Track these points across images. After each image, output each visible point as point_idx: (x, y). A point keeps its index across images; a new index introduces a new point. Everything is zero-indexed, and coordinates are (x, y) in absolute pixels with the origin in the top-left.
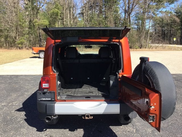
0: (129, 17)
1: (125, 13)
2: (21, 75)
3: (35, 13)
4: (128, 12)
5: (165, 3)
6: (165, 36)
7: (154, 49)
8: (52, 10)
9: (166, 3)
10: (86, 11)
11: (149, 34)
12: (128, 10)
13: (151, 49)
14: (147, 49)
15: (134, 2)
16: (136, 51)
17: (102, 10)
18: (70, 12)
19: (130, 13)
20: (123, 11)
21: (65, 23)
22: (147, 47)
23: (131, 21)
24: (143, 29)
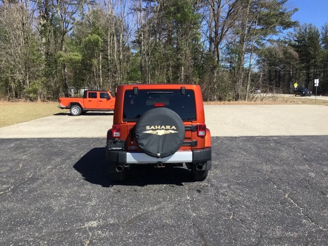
0: (216, 49)
1: (210, 43)
2: (54, 138)
3: (59, 41)
4: (215, 40)
5: (277, 27)
6: (280, 80)
7: (258, 101)
8: (87, 36)
9: (279, 27)
10: (144, 38)
11: (249, 78)
12: (216, 37)
13: (253, 102)
14: (246, 102)
15: (224, 25)
16: (229, 104)
17: (173, 36)
18: (118, 41)
19: (218, 43)
20: (206, 39)
21: (109, 57)
22: (247, 99)
23: (220, 55)
24: (239, 69)
